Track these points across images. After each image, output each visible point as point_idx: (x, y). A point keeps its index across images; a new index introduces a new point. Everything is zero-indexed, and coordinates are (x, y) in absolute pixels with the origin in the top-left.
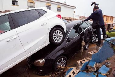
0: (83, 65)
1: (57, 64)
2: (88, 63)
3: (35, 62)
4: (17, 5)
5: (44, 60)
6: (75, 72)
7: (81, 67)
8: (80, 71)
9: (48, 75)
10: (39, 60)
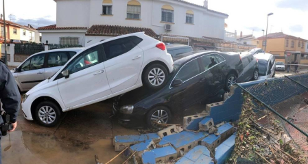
0: (191, 122)
1: (151, 116)
2: (200, 120)
3: (121, 109)
4: (110, 13)
5: (133, 107)
6: (175, 130)
7: (187, 124)
8: (184, 130)
9: (137, 129)
10: (127, 107)
